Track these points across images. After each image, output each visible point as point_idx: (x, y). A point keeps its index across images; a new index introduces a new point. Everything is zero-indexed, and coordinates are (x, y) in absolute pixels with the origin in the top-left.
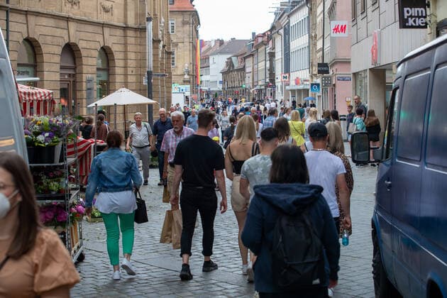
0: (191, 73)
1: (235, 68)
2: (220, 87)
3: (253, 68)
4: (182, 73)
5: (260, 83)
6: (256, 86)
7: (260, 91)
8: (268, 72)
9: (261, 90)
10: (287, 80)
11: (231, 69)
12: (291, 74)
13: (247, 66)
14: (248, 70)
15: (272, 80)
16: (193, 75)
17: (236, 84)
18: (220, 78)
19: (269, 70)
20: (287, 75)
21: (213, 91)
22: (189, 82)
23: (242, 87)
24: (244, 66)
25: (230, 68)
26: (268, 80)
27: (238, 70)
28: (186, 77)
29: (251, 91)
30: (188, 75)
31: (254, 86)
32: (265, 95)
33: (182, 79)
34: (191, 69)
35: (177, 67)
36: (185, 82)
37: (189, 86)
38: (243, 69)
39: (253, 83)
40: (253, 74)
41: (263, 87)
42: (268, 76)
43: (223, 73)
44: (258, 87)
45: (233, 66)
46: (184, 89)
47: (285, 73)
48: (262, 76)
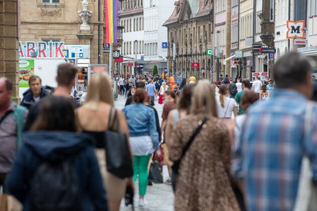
0: (96, 20)
1: (194, 15)
2: (162, 55)
3: (229, 15)
4: (75, 20)
5: (243, 45)
6: (234, 51)
7: (241, 62)
8: (259, 21)
9: (245, 59)
10: (301, 35)
11: (186, 18)
12: (310, 21)
13: (216, 11)
14: (220, 18)
15: (268, 38)
16: (99, 25)
17: (196, 48)
18: (163, 36)
19: (261, 16)
20: (301, 24)
21: (149, 63)
22: (90, 38)
23: (206, 53)
24: (212, 12)
25: (182, 16)
26: (258, 39)
27: (199, 20)
28: (85, 27)
29: (224, 62)
30: (89, 23)
31: (230, 52)
32: (253, 69)
33: (75, 32)
34: (94, 10)
35: (63, 6)
36: (81, 38)
37: (88, 46)
38: (210, 17)
39: (229, 47)
40: (229, 25)
41: (249, 54)
42: (259, 29)
43: (169, 26)
44: (238, 54)
45: (190, 12)
46: (77, 52)
47: (295, 21)
48: (246, 30)
